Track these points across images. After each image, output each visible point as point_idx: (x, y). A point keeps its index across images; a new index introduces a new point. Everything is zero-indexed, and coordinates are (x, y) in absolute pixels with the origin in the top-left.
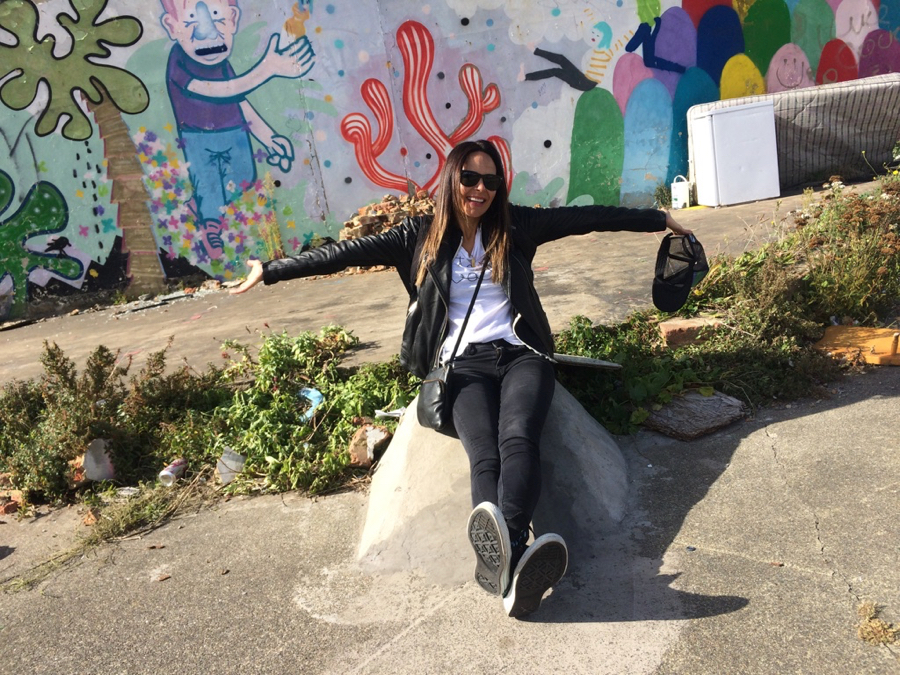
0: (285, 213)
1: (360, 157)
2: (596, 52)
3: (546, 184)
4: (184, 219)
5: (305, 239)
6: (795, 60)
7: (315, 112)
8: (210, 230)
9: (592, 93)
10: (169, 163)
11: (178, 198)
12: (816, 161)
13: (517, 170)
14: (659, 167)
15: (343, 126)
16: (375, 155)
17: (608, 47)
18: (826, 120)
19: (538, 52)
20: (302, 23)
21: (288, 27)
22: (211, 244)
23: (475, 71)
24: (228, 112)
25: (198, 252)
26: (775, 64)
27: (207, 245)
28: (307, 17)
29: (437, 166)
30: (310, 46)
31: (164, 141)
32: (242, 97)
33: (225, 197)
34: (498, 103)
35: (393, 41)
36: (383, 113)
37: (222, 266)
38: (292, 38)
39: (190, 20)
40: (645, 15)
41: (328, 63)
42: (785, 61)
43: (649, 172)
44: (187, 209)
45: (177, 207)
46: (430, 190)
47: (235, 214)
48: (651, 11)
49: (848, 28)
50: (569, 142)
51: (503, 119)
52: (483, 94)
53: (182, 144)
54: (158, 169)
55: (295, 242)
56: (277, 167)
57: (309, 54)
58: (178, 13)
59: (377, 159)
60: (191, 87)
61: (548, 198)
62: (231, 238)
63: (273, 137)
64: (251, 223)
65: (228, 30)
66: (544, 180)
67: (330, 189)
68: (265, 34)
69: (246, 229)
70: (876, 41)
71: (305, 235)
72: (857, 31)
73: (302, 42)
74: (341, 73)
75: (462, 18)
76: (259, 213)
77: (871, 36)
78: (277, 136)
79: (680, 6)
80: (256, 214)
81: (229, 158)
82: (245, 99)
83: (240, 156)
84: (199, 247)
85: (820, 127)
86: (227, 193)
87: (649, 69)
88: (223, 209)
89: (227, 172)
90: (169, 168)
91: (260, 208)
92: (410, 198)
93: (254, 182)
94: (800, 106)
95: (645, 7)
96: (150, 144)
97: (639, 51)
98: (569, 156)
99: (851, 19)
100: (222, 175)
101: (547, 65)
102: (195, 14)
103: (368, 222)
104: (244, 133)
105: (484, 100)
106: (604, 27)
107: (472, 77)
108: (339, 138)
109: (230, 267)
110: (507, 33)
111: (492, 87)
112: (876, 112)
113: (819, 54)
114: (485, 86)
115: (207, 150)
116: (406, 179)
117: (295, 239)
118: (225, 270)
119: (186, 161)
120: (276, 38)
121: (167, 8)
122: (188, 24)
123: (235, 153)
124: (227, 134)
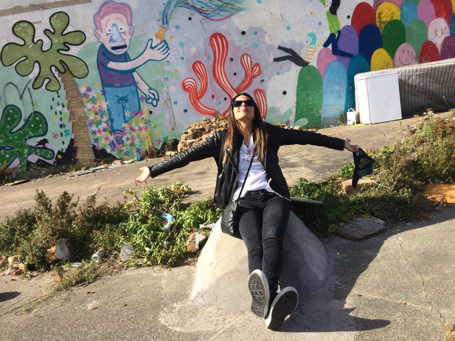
0: (154, 127)
1: (192, 100)
2: (308, 47)
3: (284, 113)
4: (105, 130)
5: (164, 140)
6: (408, 51)
7: (169, 78)
8: (117, 135)
9: (306, 68)
10: (97, 103)
11: (102, 120)
12: (420, 102)
13: (269, 106)
14: (341, 104)
15: (183, 84)
16: (199, 98)
17: (314, 45)
18: (425, 80)
19: (280, 48)
20: (164, 34)
21: (157, 36)
22: (118, 142)
23: (248, 57)
24: (127, 78)
25: (111, 146)
26: (398, 53)
27: (115, 143)
28: (166, 31)
30: (167, 45)
31: (95, 92)
32: (134, 70)
33: (125, 119)
34: (260, 73)
35: (208, 42)
36: (203, 78)
37: (123, 153)
38: (159, 41)
39: (109, 32)
40: (332, 29)
41: (176, 53)
42: (403, 51)
43: (336, 107)
44: (106, 125)
45: (101, 124)
46: (226, 115)
47: (130, 127)
48: (336, 27)
49: (435, 34)
50: (295, 92)
51: (263, 81)
52: (253, 68)
53: (104, 93)
54: (92, 105)
55: (159, 141)
56: (151, 104)
57: (167, 49)
58: (103, 30)
59: (200, 100)
60: (109, 66)
61: (285, 119)
62: (128, 139)
63: (149, 90)
64: (137, 132)
65: (127, 38)
66: (283, 111)
67: (176, 115)
68: (145, 40)
69: (135, 135)
70: (449, 41)
71: (164, 138)
72: (439, 36)
73: (163, 43)
74: (183, 58)
75: (242, 31)
76: (142, 127)
77: (446, 39)
78: (151, 89)
79: (350, 25)
80: (140, 127)
81: (127, 100)
82: (135, 71)
83: (133, 99)
84: (112, 144)
85: (421, 84)
86: (126, 117)
87: (335, 56)
88: (124, 125)
89: (126, 107)
90: (98, 105)
91: (142, 125)
92: (216, 119)
93: (139, 112)
94: (411, 74)
95: (333, 25)
96: (89, 93)
97: (330, 47)
98: (295, 99)
99: (436, 31)
100: (124, 108)
101: (284, 54)
102: (111, 30)
103: (195, 131)
104: (135, 88)
105: (253, 72)
106: (312, 35)
107: (247, 60)
108: (181, 90)
109: (127, 153)
110: (264, 38)
111: (257, 65)
112: (450, 77)
113: (420, 48)
114: (253, 64)
115: (116, 96)
116: (214, 110)
117: (159, 140)
118: (124, 155)
119: (106, 101)
120: (151, 41)
121: (98, 27)
122: (108, 34)
123: (130, 98)
124: (126, 88)
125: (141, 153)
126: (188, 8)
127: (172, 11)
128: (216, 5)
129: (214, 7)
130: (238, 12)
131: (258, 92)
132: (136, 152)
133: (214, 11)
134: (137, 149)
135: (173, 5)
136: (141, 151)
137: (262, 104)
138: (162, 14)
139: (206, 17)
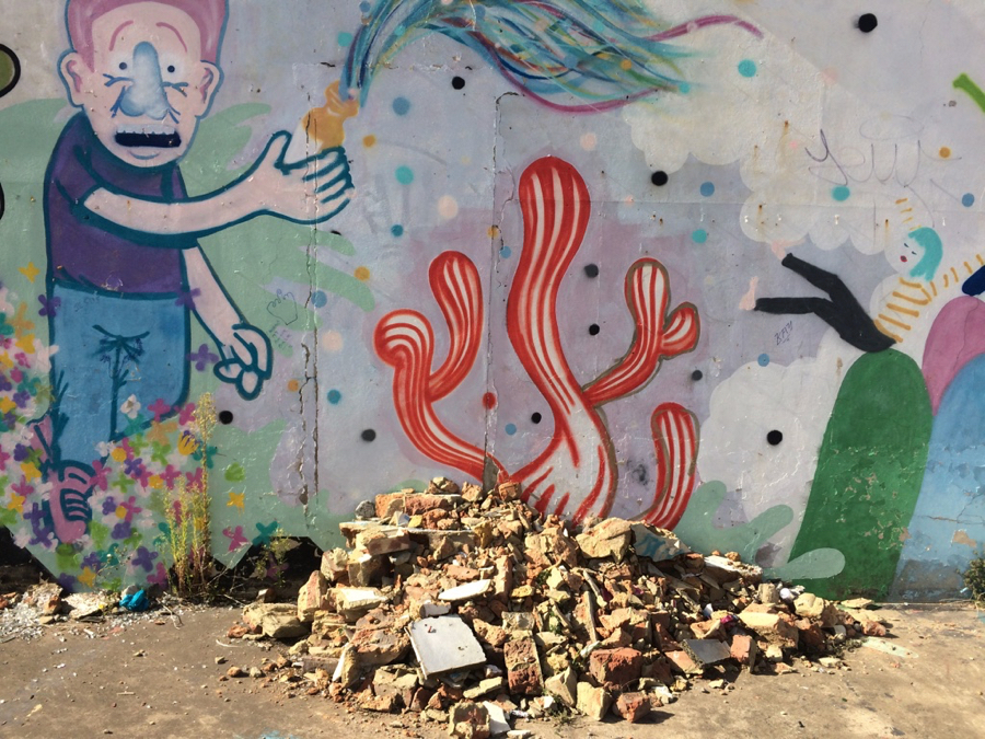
0: (229, 476)
1: (402, 396)
2: (903, 282)
3: (756, 515)
4: (22, 453)
5: (257, 533)
7: (330, 295)
8: (68, 483)
9: (880, 357)
10: (14, 340)
11: (19, 411)
13: (704, 475)
15: (381, 330)
16: (431, 397)
17: (930, 277)
19: (791, 262)
20: (340, 122)
21: (310, 124)
22: (66, 511)
23: (659, 276)
24: (155, 264)
25: (35, 523)
27: (56, 511)
28: (352, 113)
29: (549, 439)
30: (347, 168)
31: (15, 296)
32: (190, 239)
33: (114, 425)
34: (692, 343)
35: (512, 188)
36: (465, 321)
37: (79, 558)
38: (315, 147)
39: (118, 73)
41: (375, 207)
43: (963, 530)
44: (31, 435)
45: (12, 427)
46: (526, 483)
47: (128, 461)
50: (818, 441)
51: (697, 376)
52: (667, 321)
53: (49, 308)
55: (238, 536)
56: (233, 386)
57: (342, 183)
58: (96, 56)
59: (434, 405)
60: (90, 203)
62: (109, 506)
63: (235, 327)
64: (155, 484)
65: (188, 108)
66: (754, 506)
67: (328, 447)
68: (262, 129)
69: (143, 493)
71: (259, 526)
73: (331, 158)
74: (397, 231)
75: (654, 170)
76: (177, 469)
78: (245, 325)
80: (169, 468)
81: (140, 352)
82: (195, 244)
83: (163, 352)
84: (41, 517)
86: (119, 419)
88: (104, 448)
89: (130, 377)
90: (14, 350)
91: (180, 459)
92: (484, 495)
93: (180, 406)
98: (812, 468)
100: (118, 381)
101: (803, 289)
102: (130, 64)
104: (180, 310)
105: (666, 334)
106: (929, 240)
107: (652, 286)
108: (367, 352)
109: (94, 562)
110: (738, 214)
111: (688, 310)
114: (673, 306)
115: (98, 327)
116: (483, 452)
117: (239, 530)
118: (83, 566)
119: (52, 342)
120: (282, 140)
121: (77, 42)
122: (112, 80)
123: (152, 344)
124: (145, 304)
125: (154, 572)
126: (458, 39)
127: (393, 38)
128: (573, 51)
129: (561, 54)
130: (653, 96)
131: (670, 415)
132: (135, 562)
133: (561, 69)
134: (142, 551)
135: (401, 13)
136: (155, 562)
137: (677, 466)
138: (349, 41)
139: (525, 89)
